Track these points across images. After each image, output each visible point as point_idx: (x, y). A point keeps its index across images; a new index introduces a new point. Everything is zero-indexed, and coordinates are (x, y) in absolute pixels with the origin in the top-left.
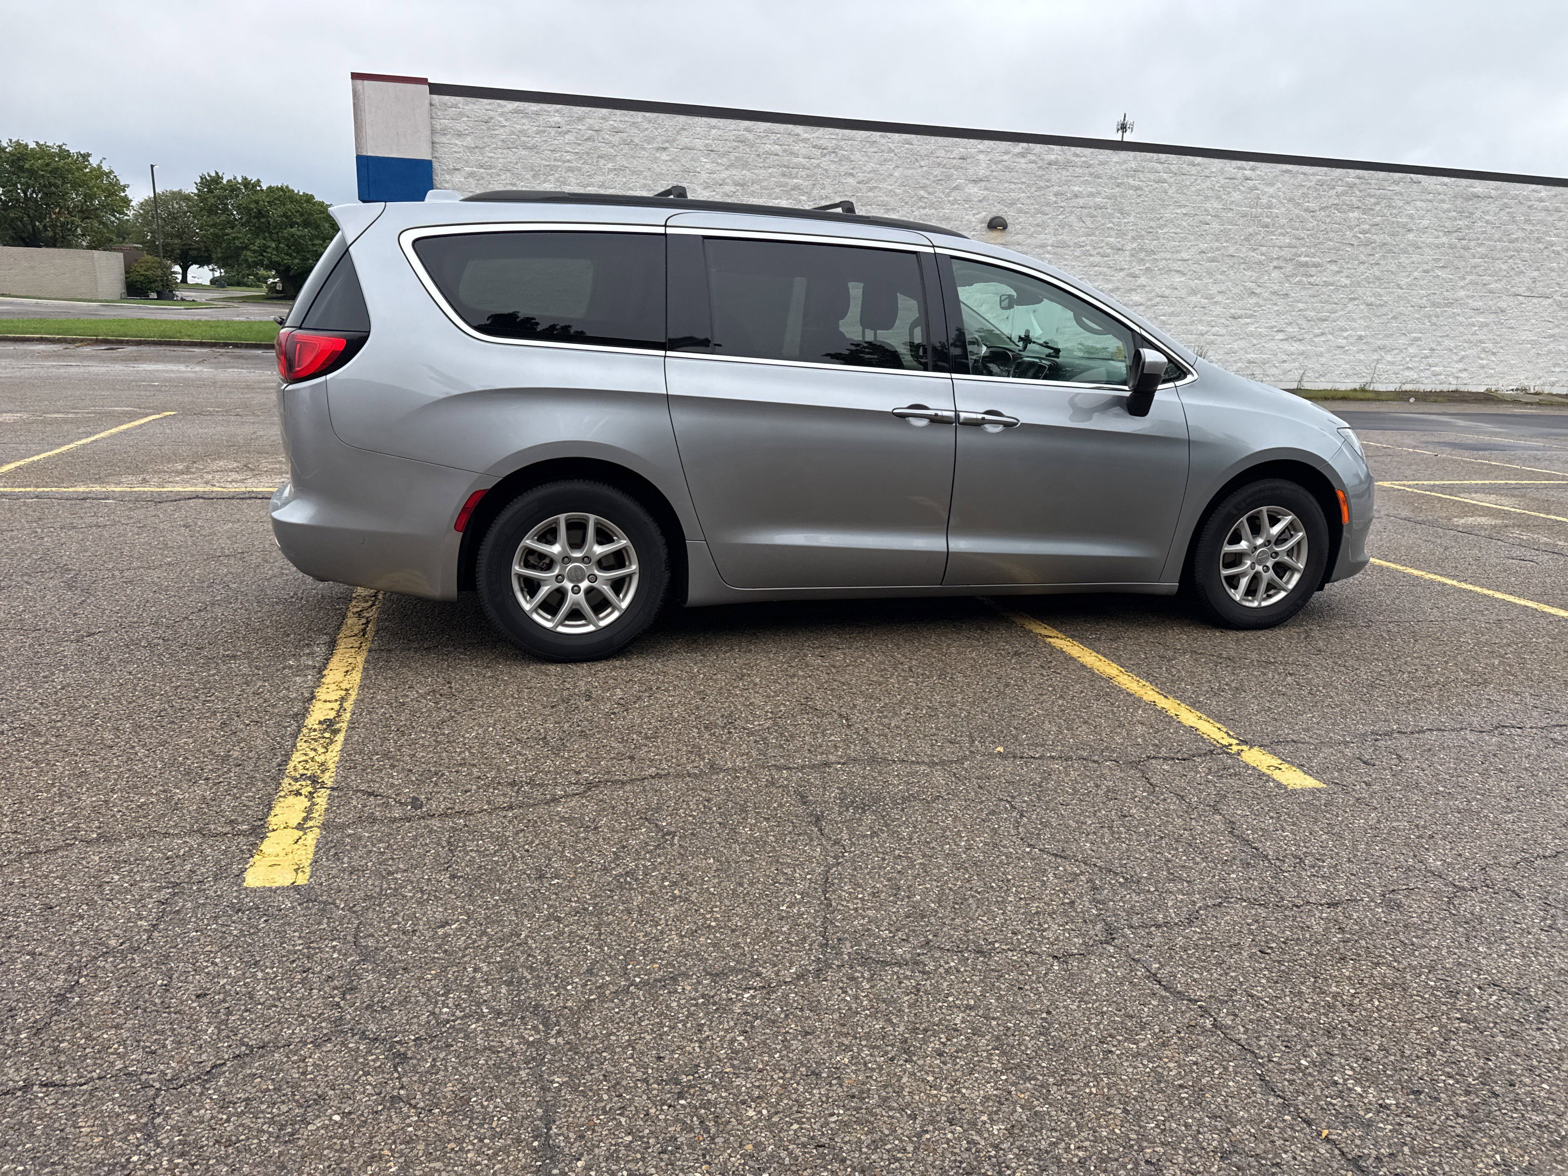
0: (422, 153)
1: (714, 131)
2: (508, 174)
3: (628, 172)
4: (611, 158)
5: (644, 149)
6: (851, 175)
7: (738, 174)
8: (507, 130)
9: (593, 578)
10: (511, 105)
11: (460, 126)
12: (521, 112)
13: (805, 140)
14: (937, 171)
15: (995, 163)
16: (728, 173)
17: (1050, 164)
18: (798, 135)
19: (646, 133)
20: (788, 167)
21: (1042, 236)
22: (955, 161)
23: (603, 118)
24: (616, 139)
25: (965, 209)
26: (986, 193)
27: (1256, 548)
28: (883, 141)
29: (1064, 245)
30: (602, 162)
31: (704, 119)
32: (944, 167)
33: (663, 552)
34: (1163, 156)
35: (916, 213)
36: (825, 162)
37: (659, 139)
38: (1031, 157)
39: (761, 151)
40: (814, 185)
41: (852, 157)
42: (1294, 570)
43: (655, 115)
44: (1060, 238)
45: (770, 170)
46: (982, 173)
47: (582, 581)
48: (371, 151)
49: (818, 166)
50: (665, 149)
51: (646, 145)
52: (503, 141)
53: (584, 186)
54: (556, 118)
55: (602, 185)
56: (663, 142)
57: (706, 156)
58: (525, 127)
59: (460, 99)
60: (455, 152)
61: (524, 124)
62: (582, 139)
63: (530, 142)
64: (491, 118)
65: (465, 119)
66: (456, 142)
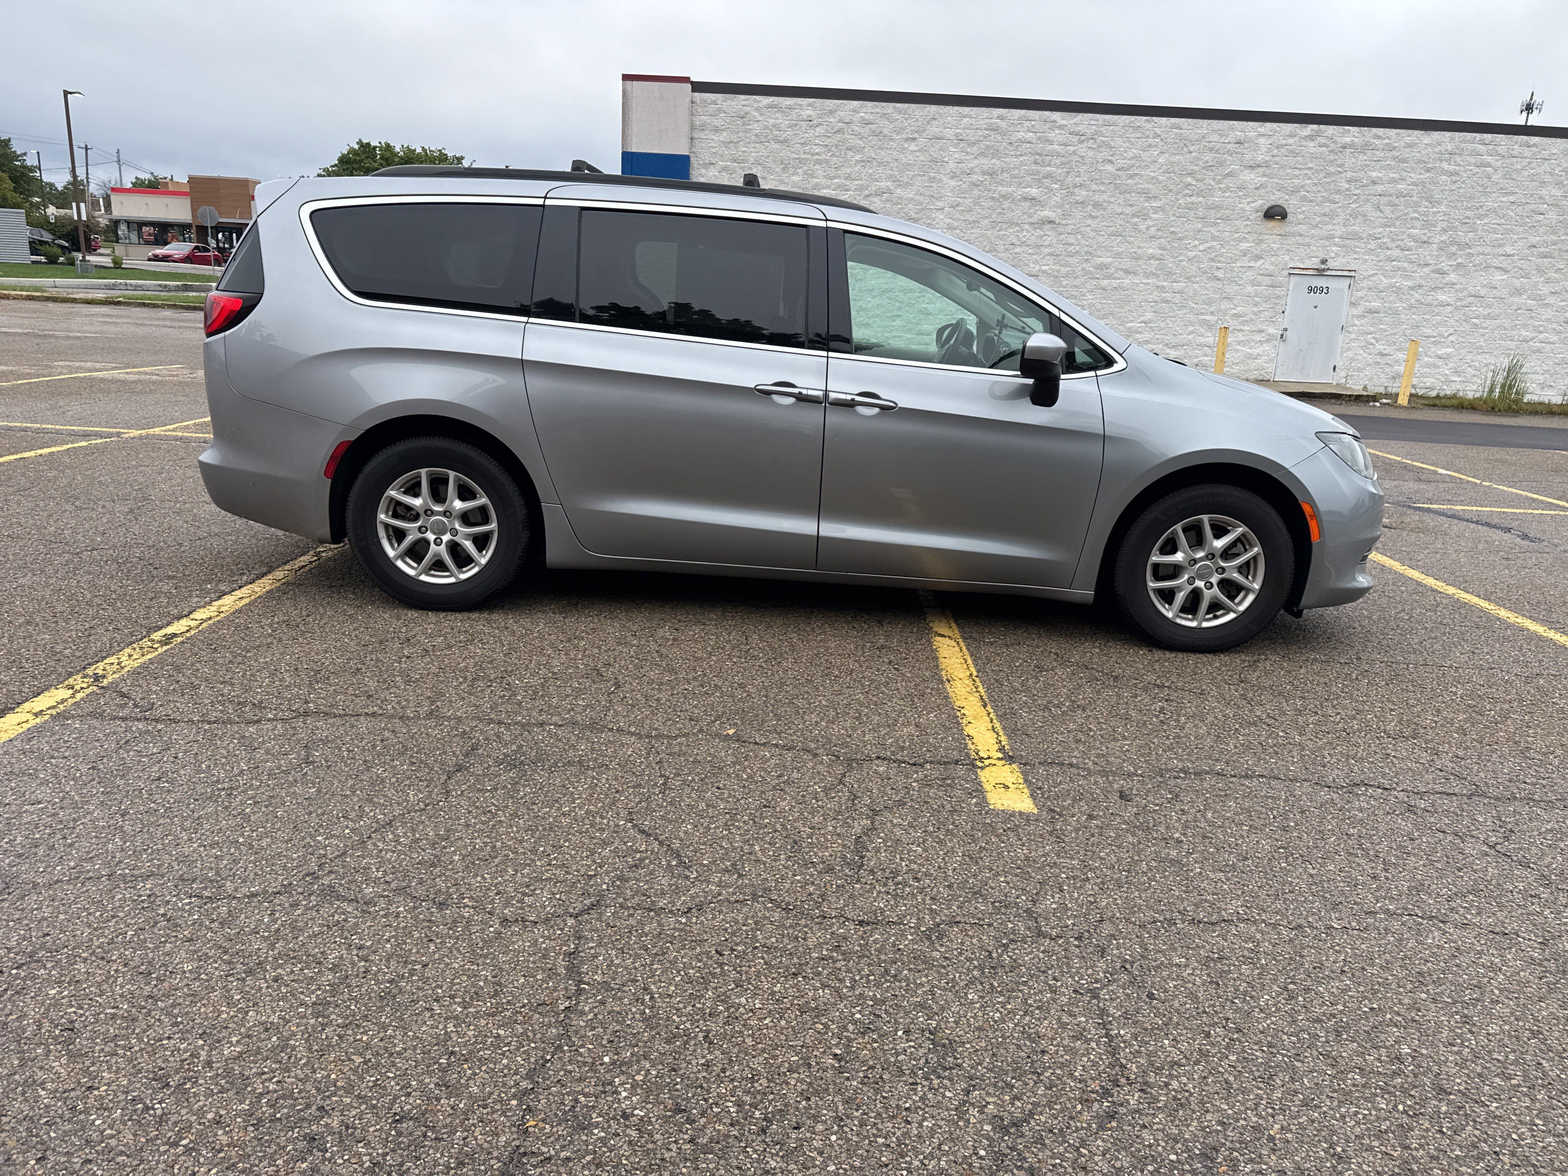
0: (680, 149)
1: (965, 120)
2: (760, 168)
3: (875, 163)
4: (860, 150)
5: (892, 140)
6: (1110, 161)
7: (987, 163)
8: (761, 124)
9: (454, 532)
10: (766, 101)
11: (717, 122)
12: (775, 106)
13: (1061, 127)
14: (1208, 157)
15: (1278, 147)
16: (976, 161)
17: (1344, 147)
18: (1054, 121)
19: (896, 124)
20: (1040, 155)
21: (1330, 227)
22: (1229, 146)
23: (854, 111)
24: (865, 131)
25: (1239, 197)
26: (1265, 179)
27: (1195, 561)
28: (1149, 126)
29: (1357, 237)
30: (850, 153)
32: (1217, 151)
33: (521, 513)
34: (1488, 137)
35: (1181, 201)
36: (1082, 150)
37: (909, 129)
38: (1323, 140)
39: (1014, 139)
40: (1068, 173)
41: (1113, 144)
42: (1248, 591)
43: (907, 105)
44: (1350, 229)
45: (1021, 159)
46: (1260, 158)
47: (444, 534)
48: (635, 148)
49: (1074, 153)
50: (914, 139)
51: (895, 136)
52: (756, 135)
53: (831, 179)
54: (808, 112)
55: (848, 177)
56: (913, 132)
57: (956, 146)
58: (778, 121)
59: (719, 95)
60: (712, 147)
61: (777, 119)
62: (833, 131)
63: (782, 136)
64: (746, 113)
65: (723, 115)
66: (713, 137)
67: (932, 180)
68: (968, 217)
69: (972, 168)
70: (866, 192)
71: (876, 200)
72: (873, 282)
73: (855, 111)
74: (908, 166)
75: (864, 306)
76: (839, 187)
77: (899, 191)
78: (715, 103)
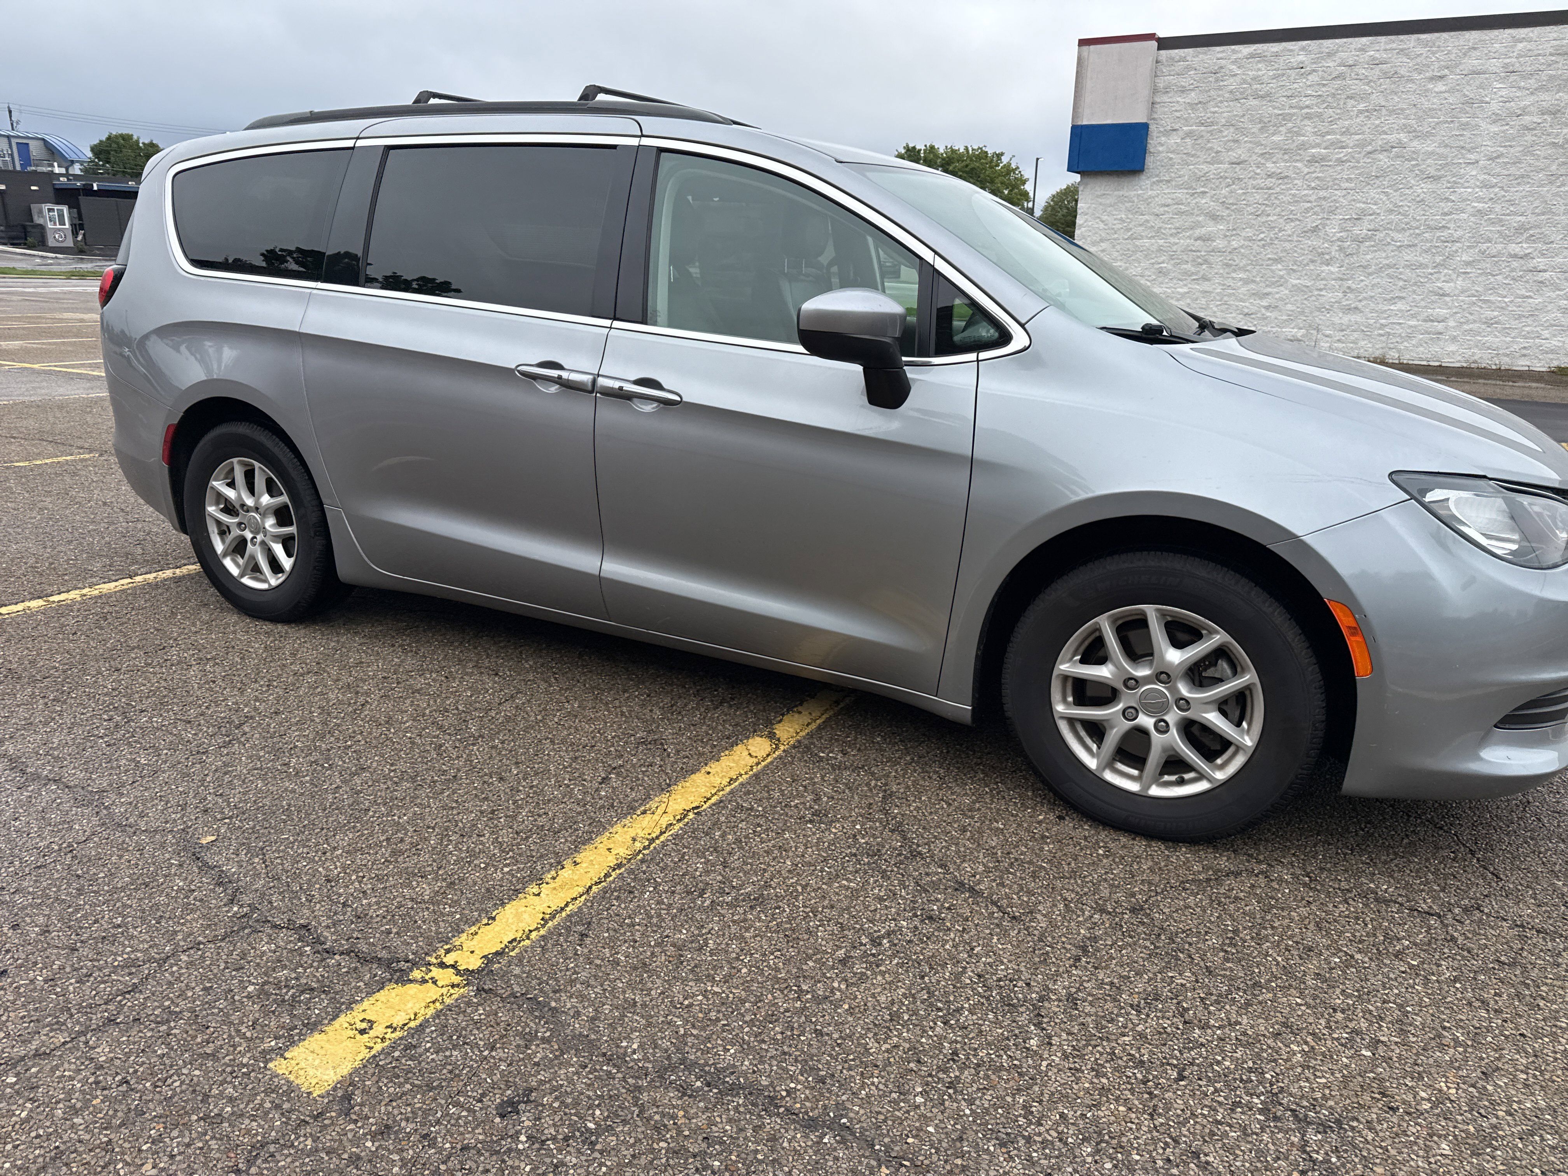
0: (1135, 116)
1: (1520, 46)
2: (1232, 129)
3: (1384, 111)
4: (1364, 97)
5: (1412, 81)
7: (1547, 99)
8: (1238, 78)
11: (1184, 82)
12: (1259, 56)
16: (1532, 98)
19: (1419, 60)
23: (1361, 50)
24: (1375, 73)
27: (1137, 682)
30: (1351, 103)
31: (1508, 31)
37: (1436, 66)
48: (1086, 120)
50: (1441, 77)
51: (1416, 76)
52: (1231, 92)
53: (1323, 136)
54: (1301, 58)
55: (1347, 132)
56: (1441, 68)
57: (1502, 80)
58: (1260, 73)
59: (1190, 50)
60: (1176, 111)
61: (1259, 70)
62: (1330, 78)
63: (1264, 89)
64: (1221, 68)
65: (1192, 72)
66: (1179, 99)
67: (1464, 126)
68: (1513, 170)
69: (1524, 109)
70: (1369, 148)
71: (1381, 157)
72: (1368, 257)
73: (1362, 50)
74: (1430, 112)
75: (1354, 286)
76: (1332, 144)
77: (1415, 143)
78: (1184, 59)
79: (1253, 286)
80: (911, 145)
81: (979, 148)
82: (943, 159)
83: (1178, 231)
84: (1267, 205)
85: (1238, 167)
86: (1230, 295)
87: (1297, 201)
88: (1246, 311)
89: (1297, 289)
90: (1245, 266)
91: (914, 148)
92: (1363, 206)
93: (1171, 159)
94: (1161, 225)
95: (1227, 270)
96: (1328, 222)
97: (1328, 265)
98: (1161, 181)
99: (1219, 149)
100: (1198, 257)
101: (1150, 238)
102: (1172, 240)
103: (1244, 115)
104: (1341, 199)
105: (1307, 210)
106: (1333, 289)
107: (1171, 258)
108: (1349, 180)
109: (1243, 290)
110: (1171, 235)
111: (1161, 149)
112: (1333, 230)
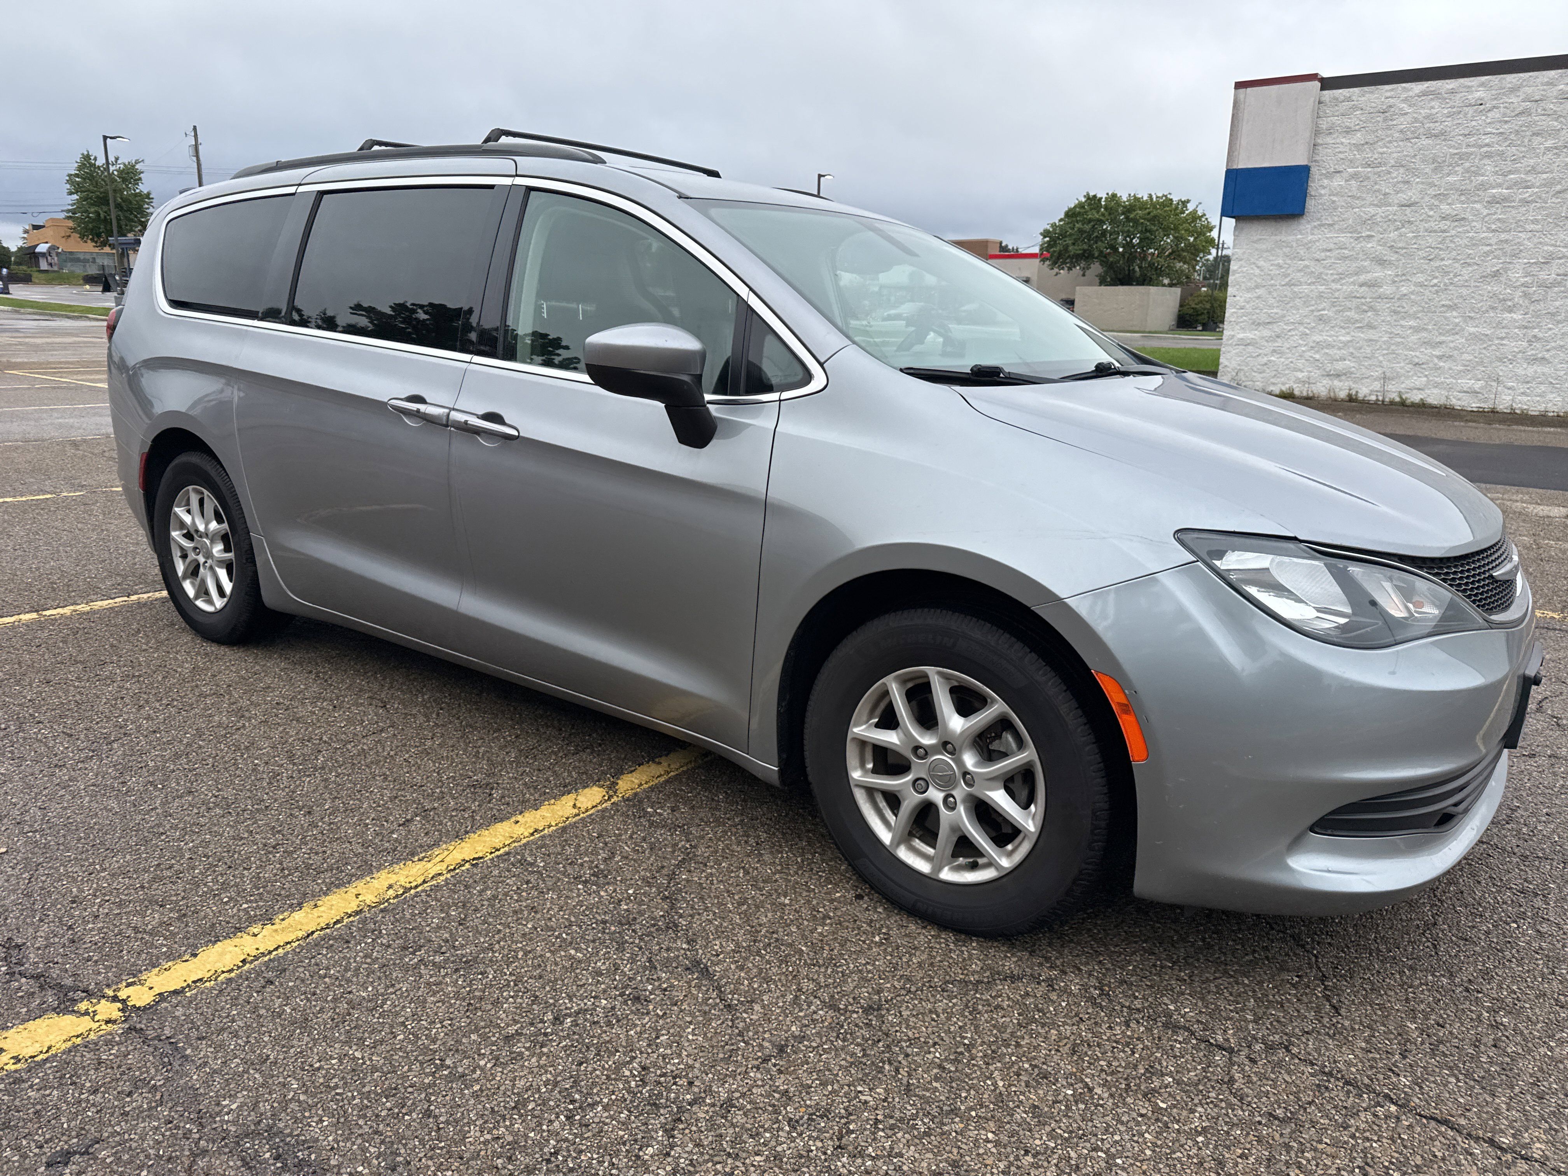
0: (1297, 159)
2: (1402, 170)
8: (1409, 118)
10: (1417, 87)
11: (1348, 122)
12: (1432, 93)
23: (1548, 84)
48: (1243, 163)
52: (1401, 131)
53: (1505, 175)
54: (1480, 94)
55: (1533, 170)
58: (1434, 111)
59: (1356, 90)
60: (1340, 152)
61: (1432, 108)
62: (1513, 114)
63: (1438, 127)
64: (1391, 106)
65: (1358, 112)
66: (1343, 140)
70: (1559, 187)
72: (1557, 304)
73: (1551, 84)
75: (1540, 335)
76: (1516, 184)
78: (1349, 99)
79: (1425, 334)
80: (1092, 194)
81: (1164, 196)
82: (1125, 207)
83: (1341, 276)
84: (1441, 249)
85: (1408, 210)
86: (1398, 344)
87: (1474, 245)
88: (1417, 360)
89: (1476, 338)
90: (1416, 313)
91: (1095, 196)
92: (1551, 249)
93: (1334, 202)
94: (1322, 270)
95: (1394, 317)
96: (1511, 266)
97: (1510, 312)
98: (1323, 225)
99: (1387, 190)
100: (1363, 304)
101: (1309, 284)
102: (1334, 286)
103: (1416, 155)
104: (1526, 242)
105: (1487, 254)
106: (1516, 338)
107: (1333, 305)
108: (1535, 222)
109: (1414, 338)
110: (1333, 281)
111: (1323, 192)
112: (1516, 274)
